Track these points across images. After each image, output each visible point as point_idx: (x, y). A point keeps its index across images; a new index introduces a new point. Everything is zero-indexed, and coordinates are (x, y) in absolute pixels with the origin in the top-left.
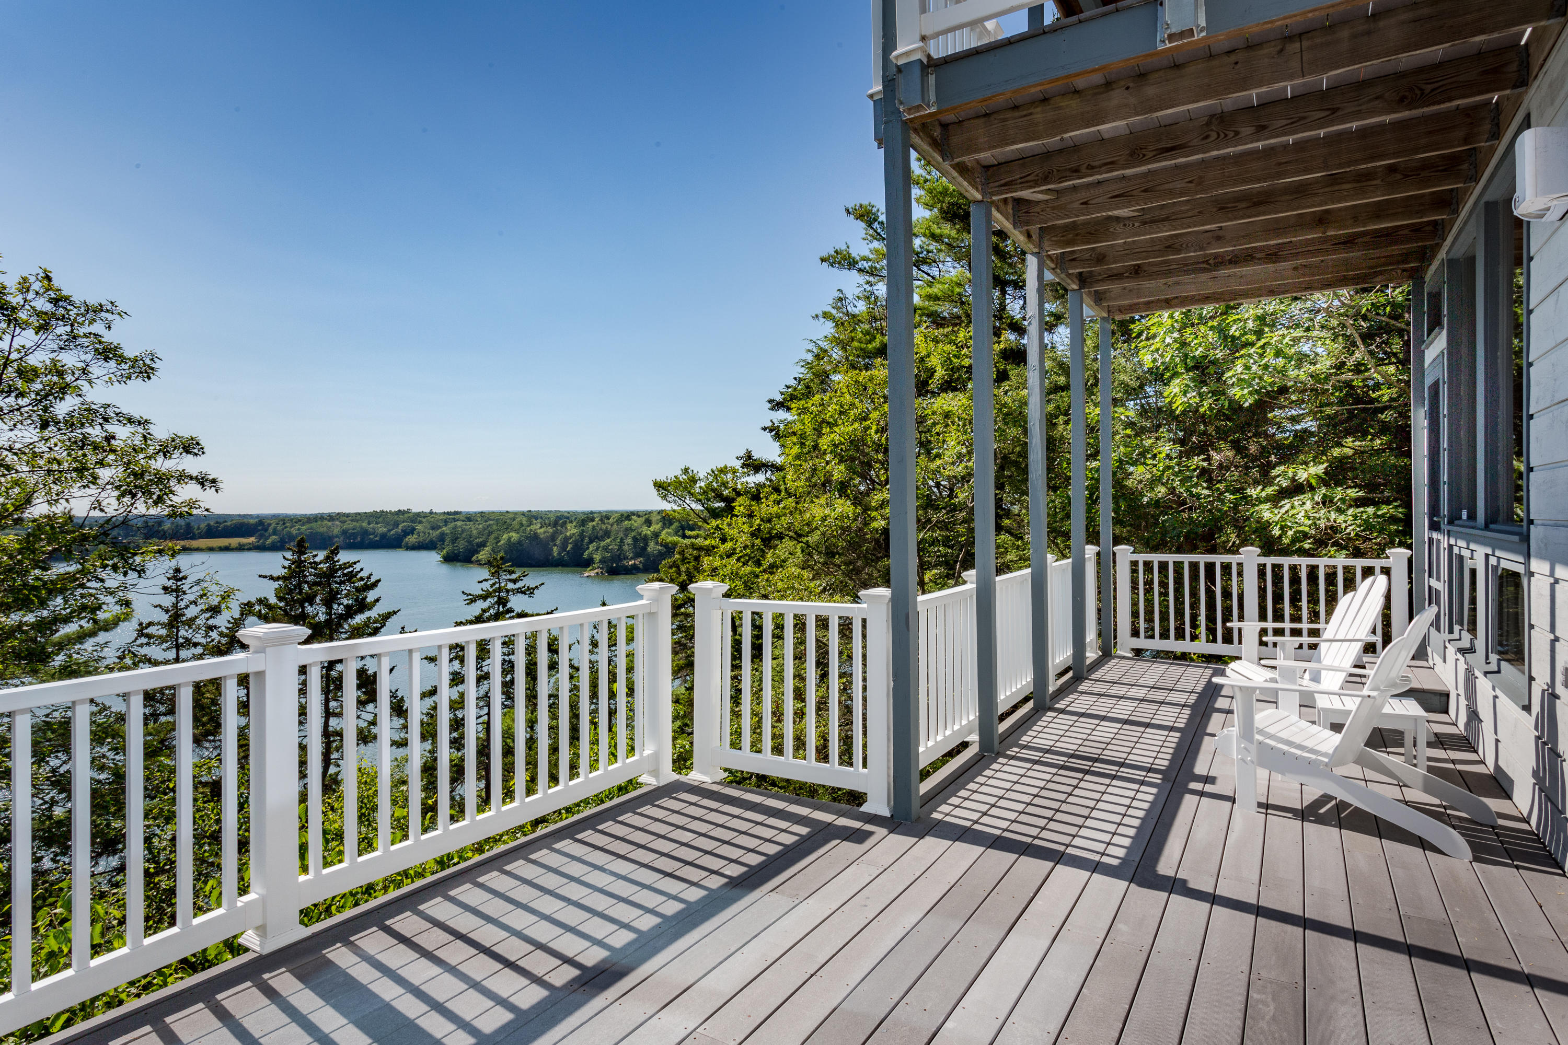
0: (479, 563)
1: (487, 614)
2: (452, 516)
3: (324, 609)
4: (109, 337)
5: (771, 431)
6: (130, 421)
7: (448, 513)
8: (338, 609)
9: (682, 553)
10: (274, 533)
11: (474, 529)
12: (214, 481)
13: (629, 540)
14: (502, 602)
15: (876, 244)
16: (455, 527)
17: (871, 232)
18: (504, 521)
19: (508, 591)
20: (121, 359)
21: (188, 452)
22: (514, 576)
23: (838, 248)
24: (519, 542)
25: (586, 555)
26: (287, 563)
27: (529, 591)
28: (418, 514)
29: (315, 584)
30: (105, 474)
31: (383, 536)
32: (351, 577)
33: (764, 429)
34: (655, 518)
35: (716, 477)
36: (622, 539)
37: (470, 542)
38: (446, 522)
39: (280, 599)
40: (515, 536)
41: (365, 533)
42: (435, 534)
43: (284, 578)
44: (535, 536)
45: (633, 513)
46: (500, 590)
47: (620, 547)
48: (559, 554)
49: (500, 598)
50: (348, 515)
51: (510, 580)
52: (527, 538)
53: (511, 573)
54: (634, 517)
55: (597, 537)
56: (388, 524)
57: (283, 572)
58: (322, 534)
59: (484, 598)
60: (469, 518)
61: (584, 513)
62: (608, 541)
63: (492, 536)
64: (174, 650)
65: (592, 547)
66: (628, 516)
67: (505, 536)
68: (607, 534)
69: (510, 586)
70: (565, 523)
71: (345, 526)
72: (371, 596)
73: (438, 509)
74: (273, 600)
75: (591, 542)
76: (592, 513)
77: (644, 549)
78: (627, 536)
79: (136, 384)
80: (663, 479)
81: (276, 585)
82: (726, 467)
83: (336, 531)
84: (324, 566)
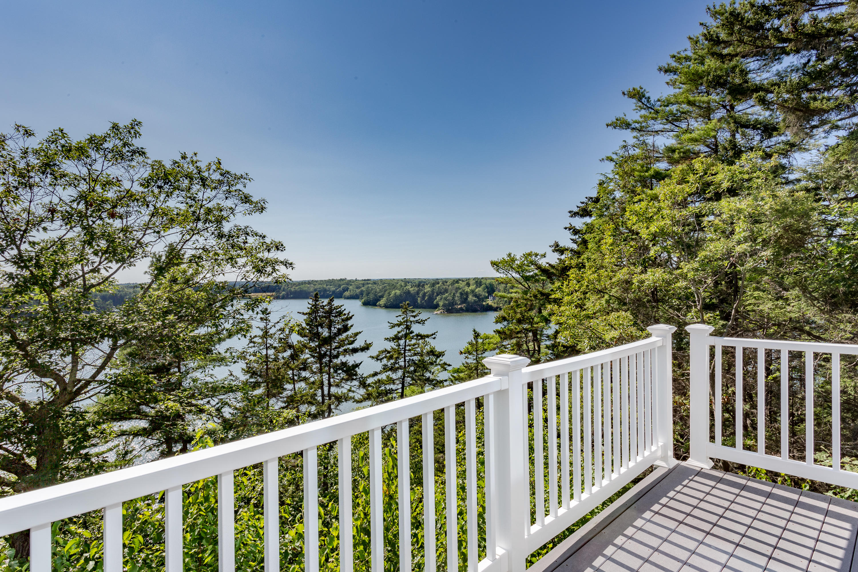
0: (380, 306)
1: (400, 334)
2: (366, 282)
3: (327, 330)
4: (246, 191)
5: (570, 229)
6: (256, 235)
7: (365, 280)
8: (334, 330)
9: (516, 302)
10: (284, 291)
11: (378, 288)
12: (291, 264)
13: (458, 294)
14: (408, 328)
15: (643, 112)
16: (368, 287)
17: (640, 104)
18: (392, 284)
19: (411, 322)
20: (251, 202)
21: (278, 249)
22: (414, 314)
23: (617, 116)
24: (401, 295)
25: (435, 302)
26: (310, 306)
27: (422, 322)
28: (350, 281)
29: (323, 317)
30: (241, 261)
31: (334, 292)
32: (340, 313)
33: (566, 228)
34: (472, 282)
35: (526, 258)
36: (454, 294)
37: (376, 295)
38: (363, 285)
39: (307, 324)
40: (398, 292)
41: (325, 290)
42: (358, 291)
43: (309, 314)
44: (409, 292)
45: (460, 280)
46: (407, 321)
47: (453, 298)
48: (421, 302)
49: (407, 326)
50: (317, 281)
51: (412, 316)
52: (404, 293)
53: (413, 312)
54: (460, 282)
55: (441, 293)
56: (336, 286)
57: (308, 311)
58: (305, 291)
59: (399, 325)
60: (375, 282)
61: (433, 280)
62: (447, 294)
63: (387, 292)
64: (265, 350)
65: (438, 298)
66: (457, 281)
67: (393, 292)
68: (446, 291)
69: (412, 319)
70: (424, 285)
71: (316, 287)
72: (350, 323)
73: (360, 278)
74: (304, 325)
75: (438, 295)
76: (437, 279)
77: (466, 299)
78: (457, 292)
79: (257, 215)
80: (496, 260)
81: (305, 317)
82: (531, 252)
83: (312, 289)
84: (327, 308)
